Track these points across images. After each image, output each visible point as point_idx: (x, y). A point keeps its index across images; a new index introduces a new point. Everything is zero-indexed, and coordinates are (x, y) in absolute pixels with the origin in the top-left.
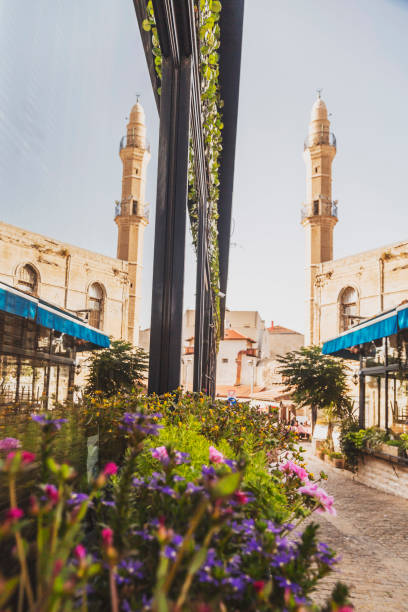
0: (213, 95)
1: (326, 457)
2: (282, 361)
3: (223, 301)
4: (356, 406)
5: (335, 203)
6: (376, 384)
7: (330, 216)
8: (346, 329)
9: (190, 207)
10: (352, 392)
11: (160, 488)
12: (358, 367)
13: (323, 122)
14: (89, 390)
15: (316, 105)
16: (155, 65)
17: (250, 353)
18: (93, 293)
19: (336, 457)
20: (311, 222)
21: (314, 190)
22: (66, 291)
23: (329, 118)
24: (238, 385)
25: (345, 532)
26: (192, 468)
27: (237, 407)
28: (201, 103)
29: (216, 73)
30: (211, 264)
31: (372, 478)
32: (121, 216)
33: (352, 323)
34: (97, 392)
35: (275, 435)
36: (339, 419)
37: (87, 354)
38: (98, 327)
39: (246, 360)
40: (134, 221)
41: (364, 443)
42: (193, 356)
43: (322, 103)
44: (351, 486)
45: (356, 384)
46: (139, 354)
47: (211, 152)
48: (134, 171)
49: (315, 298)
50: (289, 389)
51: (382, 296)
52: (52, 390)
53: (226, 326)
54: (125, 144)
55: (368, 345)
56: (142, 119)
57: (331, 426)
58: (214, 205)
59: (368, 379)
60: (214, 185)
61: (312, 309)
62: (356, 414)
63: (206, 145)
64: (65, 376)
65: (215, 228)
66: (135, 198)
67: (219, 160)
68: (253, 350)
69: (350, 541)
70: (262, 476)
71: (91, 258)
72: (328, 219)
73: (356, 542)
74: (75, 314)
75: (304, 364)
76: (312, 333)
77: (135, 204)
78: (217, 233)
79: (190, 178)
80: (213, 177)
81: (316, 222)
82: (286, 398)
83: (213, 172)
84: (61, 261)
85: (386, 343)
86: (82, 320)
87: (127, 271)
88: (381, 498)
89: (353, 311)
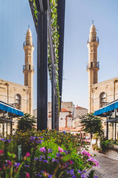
0: (55, 24)
1: (96, 149)
2: (81, 118)
3: (61, 98)
4: (105, 132)
5: (98, 63)
6: (112, 125)
7: (97, 67)
8: (102, 107)
9: (49, 66)
10: (104, 128)
11: (43, 160)
12: (106, 120)
13: (94, 33)
14: (17, 130)
15: (92, 27)
16: (35, 14)
17: (70, 116)
18: (17, 98)
19: (99, 149)
20: (90, 70)
21: (91, 58)
22: (8, 97)
23: (96, 31)
24: (66, 127)
25: (102, 173)
26: (53, 154)
27: (66, 134)
28: (51, 27)
29: (56, 16)
30: (56, 86)
31: (110, 156)
32: (25, 70)
33: (104, 105)
34: (20, 131)
35: (79, 143)
36: (100, 137)
37: (16, 118)
38: (19, 109)
39: (69, 118)
40: (30, 72)
41: (108, 144)
42: (51, 118)
43: (94, 26)
44: (103, 158)
45: (105, 125)
46: (33, 118)
47: (55, 46)
48: (29, 54)
49: (92, 97)
50: (83, 128)
51: (114, 95)
52: (5, 131)
53: (62, 107)
54: (25, 44)
55: (109, 112)
56: (31, 35)
57: (97, 139)
58: (57, 65)
59: (109, 123)
60: (57, 58)
61: (90, 100)
62: (105, 135)
63: (54, 43)
64: (9, 126)
65: (57, 73)
66: (29, 64)
67: (58, 49)
68: (71, 115)
69: (103, 176)
70: (76, 156)
71: (16, 86)
72: (96, 68)
73: (105, 176)
74: (11, 105)
75: (88, 119)
76: (91, 109)
77: (30, 66)
78: (58, 75)
79: (48, 55)
80: (56, 55)
81: (92, 70)
82: (82, 131)
83: (56, 53)
84: (6, 87)
85: (116, 111)
86: (14, 107)
87: (28, 90)
88: (113, 162)
89: (104, 100)
